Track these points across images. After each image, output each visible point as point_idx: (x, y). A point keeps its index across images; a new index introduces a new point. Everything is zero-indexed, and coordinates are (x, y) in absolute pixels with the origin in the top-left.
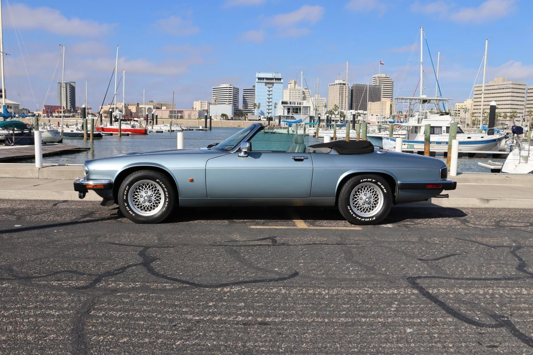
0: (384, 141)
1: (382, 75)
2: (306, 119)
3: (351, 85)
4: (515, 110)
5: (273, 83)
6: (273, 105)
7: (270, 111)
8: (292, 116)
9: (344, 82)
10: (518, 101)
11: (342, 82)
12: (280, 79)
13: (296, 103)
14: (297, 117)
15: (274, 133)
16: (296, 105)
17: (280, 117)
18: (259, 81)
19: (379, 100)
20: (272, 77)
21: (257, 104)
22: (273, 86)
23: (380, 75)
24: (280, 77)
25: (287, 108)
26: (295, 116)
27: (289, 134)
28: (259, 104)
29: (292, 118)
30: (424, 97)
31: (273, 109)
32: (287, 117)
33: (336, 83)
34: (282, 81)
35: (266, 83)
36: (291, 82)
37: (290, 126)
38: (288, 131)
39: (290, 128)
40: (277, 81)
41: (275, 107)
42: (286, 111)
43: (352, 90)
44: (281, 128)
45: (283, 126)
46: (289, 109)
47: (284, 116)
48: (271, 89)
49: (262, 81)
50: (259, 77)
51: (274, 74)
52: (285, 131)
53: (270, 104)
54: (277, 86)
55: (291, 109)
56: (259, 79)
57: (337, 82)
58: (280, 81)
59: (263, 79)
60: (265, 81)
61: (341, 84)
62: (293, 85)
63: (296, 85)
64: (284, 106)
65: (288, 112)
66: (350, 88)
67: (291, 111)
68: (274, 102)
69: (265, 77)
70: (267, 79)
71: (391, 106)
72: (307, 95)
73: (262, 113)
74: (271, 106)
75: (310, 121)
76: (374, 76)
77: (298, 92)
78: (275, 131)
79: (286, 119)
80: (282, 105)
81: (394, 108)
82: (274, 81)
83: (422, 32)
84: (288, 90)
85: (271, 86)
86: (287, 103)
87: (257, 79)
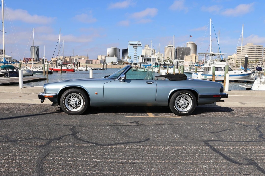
0: (193, 74)
1: (191, 42)
2: (153, 64)
4: (258, 59)
5: (137, 46)
6: (137, 57)
7: (136, 60)
8: (146, 63)
9: (172, 46)
12: (140, 44)
14: (149, 63)
15: (138, 71)
16: (149, 57)
17: (140, 63)
18: (130, 45)
19: (190, 54)
20: (136, 43)
21: (129, 57)
26: (148, 62)
30: (212, 53)
31: (137, 59)
34: (141, 45)
35: (133, 46)
36: (146, 46)
37: (146, 68)
39: (146, 69)
40: (139, 46)
41: (138, 58)
42: (144, 60)
43: (176, 50)
45: (142, 68)
46: (145, 59)
47: (143, 63)
48: (136, 49)
49: (131, 45)
51: (138, 42)
52: (143, 70)
54: (139, 48)
55: (146, 59)
56: (130, 44)
57: (169, 46)
58: (140, 46)
60: (133, 45)
62: (147, 47)
63: (149, 47)
64: (142, 58)
65: (145, 61)
66: (175, 48)
67: (146, 60)
68: (137, 56)
69: (133, 43)
70: (134, 44)
71: (196, 57)
72: (154, 52)
73: (132, 61)
74: (136, 57)
75: (156, 65)
76: (187, 43)
77: (149, 51)
78: (138, 70)
79: (144, 64)
80: (142, 57)
81: (197, 59)
82: (138, 45)
83: (211, 21)
84: (145, 50)
85: (136, 48)
86: (144, 56)
87: (129, 45)
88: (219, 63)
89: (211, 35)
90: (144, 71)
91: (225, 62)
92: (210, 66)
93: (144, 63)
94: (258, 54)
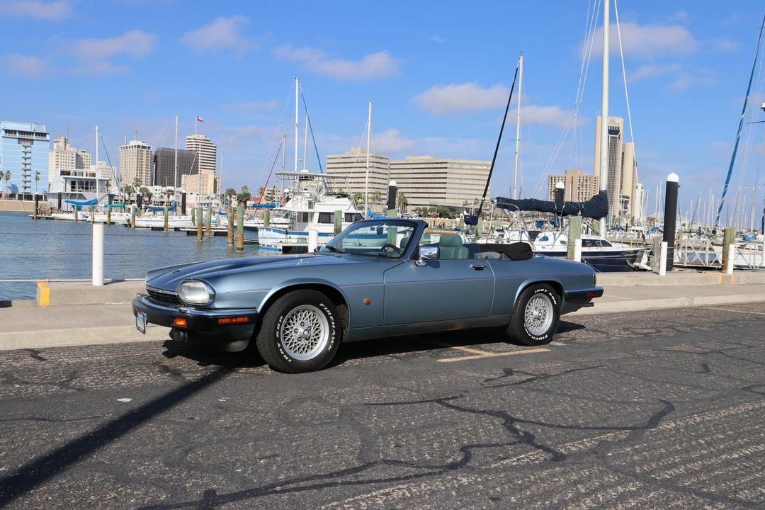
1: (200, 136)
2: (103, 198)
3: (153, 150)
4: (379, 190)
5: (33, 140)
6: (34, 176)
7: (28, 184)
8: (80, 194)
9: (144, 145)
10: (380, 178)
11: (140, 143)
12: (44, 135)
13: (85, 174)
14: (89, 195)
15: (53, 219)
16: (84, 177)
17: (60, 196)
18: (8, 135)
19: (195, 172)
20: (29, 130)
21: (4, 173)
22: (32, 144)
23: (196, 137)
24: (44, 132)
25: (69, 181)
26: (85, 193)
27: (77, 220)
28: (9, 172)
29: (81, 196)
31: (34, 180)
32: (73, 196)
33: (131, 145)
34: (48, 137)
35: (19, 139)
36: (58, 140)
37: (79, 209)
38: (77, 216)
39: (79, 213)
40: (40, 138)
41: (37, 179)
42: (69, 187)
43: (156, 157)
44: (63, 212)
45: (66, 210)
46: (73, 183)
47: (67, 194)
48: (28, 149)
49: (11, 135)
50: (7, 128)
51: (34, 126)
52: (72, 216)
53: (28, 173)
54: (38, 145)
55: (77, 183)
56: (7, 131)
57: (133, 143)
58: (44, 138)
59: (15, 132)
60: (18, 135)
61: (139, 146)
62: (62, 144)
63: (68, 145)
64: (66, 179)
65: (73, 188)
66: (153, 153)
67: (77, 186)
68: (34, 170)
69: (17, 129)
70: (22, 133)
71: (215, 181)
72: (86, 161)
73: (14, 188)
74: (30, 176)
75: (110, 203)
76: (188, 137)
77: (70, 155)
78: (53, 215)
79: (70, 198)
80: (62, 176)
81: (219, 185)
82: (34, 137)
83: (297, 84)
84: (54, 152)
85: (29, 144)
86: (68, 173)
87: (3, 133)
88: (333, 200)
89: (297, 123)
90: (74, 218)
91: (347, 198)
92: (310, 207)
93: (72, 194)
94: (378, 178)
